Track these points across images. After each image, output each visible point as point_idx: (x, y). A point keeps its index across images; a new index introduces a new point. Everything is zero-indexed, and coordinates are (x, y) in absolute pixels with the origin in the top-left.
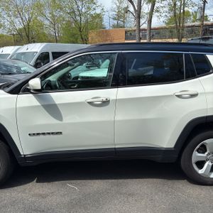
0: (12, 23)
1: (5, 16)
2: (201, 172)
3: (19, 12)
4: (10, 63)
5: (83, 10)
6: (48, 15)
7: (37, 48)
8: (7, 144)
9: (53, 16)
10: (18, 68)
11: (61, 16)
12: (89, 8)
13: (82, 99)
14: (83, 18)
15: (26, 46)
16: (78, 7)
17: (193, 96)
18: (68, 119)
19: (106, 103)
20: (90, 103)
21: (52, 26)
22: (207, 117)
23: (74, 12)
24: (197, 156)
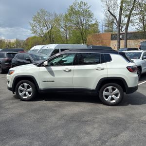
0: (41, 30)
1: (38, 26)
2: (107, 100)
3: (46, 24)
4: (38, 55)
5: (84, 22)
6: (63, 25)
7: (53, 47)
8: (35, 84)
9: (66, 25)
10: (42, 57)
11: (70, 26)
12: (88, 20)
13: (62, 69)
14: (84, 27)
15: (47, 46)
16: (81, 20)
17: (102, 69)
18: (57, 76)
19: (70, 71)
20: (65, 71)
21: (65, 31)
22: (107, 78)
23: (78, 23)
24: (105, 93)
